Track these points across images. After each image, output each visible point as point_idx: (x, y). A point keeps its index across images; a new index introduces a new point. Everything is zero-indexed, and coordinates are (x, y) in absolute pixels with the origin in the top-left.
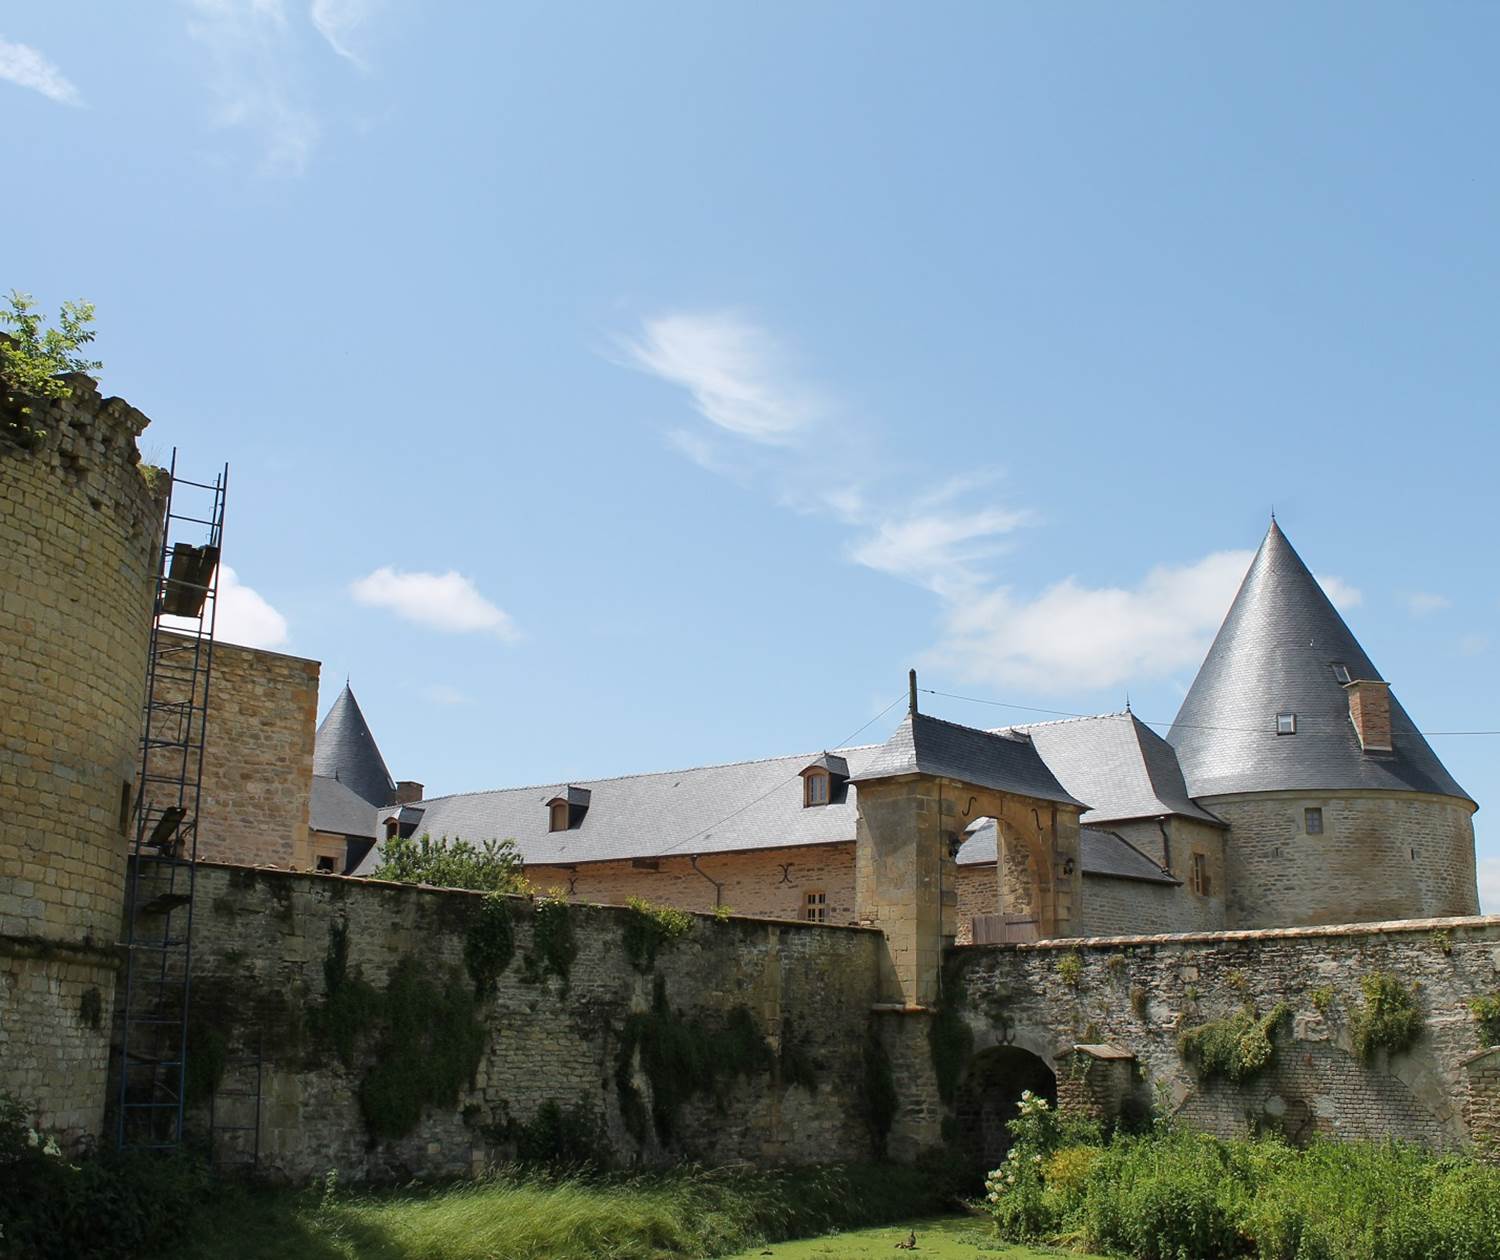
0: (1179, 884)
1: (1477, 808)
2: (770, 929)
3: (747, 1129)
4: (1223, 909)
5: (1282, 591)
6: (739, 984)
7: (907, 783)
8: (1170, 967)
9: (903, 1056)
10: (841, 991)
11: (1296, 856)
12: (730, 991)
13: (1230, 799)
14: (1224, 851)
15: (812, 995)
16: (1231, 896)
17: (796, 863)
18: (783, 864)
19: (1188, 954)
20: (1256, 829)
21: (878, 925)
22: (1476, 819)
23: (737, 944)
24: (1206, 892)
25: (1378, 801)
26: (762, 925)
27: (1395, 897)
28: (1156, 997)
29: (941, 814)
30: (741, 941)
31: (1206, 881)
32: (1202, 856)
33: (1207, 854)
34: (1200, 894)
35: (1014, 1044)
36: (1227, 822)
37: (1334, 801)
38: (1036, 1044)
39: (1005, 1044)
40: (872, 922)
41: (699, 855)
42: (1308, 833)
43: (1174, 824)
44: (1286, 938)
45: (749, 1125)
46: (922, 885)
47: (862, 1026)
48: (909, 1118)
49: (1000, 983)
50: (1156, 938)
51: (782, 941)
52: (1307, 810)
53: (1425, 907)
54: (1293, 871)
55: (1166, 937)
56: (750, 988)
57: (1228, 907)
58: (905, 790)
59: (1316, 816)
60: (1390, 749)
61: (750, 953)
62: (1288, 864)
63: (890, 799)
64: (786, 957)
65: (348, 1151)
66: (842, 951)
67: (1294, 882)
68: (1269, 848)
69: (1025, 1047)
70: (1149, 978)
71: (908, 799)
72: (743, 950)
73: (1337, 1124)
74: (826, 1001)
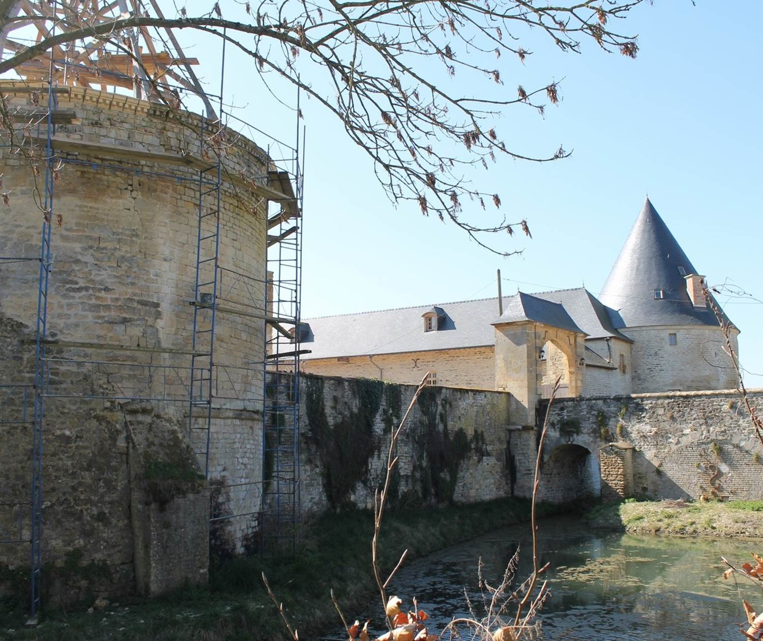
0: (616, 369)
1: (740, 332)
2: (470, 392)
3: (465, 484)
4: (630, 380)
5: (654, 231)
6: (460, 418)
7: (521, 325)
8: (651, 408)
9: (522, 449)
10: (495, 420)
11: (665, 355)
12: (456, 422)
13: (635, 329)
14: (631, 353)
15: (485, 423)
16: (634, 374)
17: (421, 358)
18: (415, 359)
19: (660, 402)
20: (647, 343)
21: (507, 390)
22: (739, 337)
23: (458, 400)
24: (624, 372)
25: (701, 330)
26: (467, 391)
27: (708, 374)
28: (644, 421)
29: (536, 338)
30: (460, 399)
31: (624, 367)
32: (622, 355)
33: (625, 354)
34: (622, 373)
35: (574, 443)
36: (633, 339)
37: (683, 330)
38: (585, 442)
39: (570, 443)
40: (504, 389)
41: (374, 355)
42: (670, 345)
43: (613, 340)
44: (706, 395)
45: (465, 482)
46: (529, 371)
47: (503, 435)
48: (526, 477)
49: (567, 416)
50: (643, 395)
51: (474, 398)
52: (670, 334)
53: (721, 378)
54: (663, 362)
55: (648, 395)
56: (463, 420)
57: (633, 379)
58: (520, 328)
59: (673, 336)
60: (705, 306)
61: (463, 404)
62: (661, 359)
63: (513, 332)
64: (476, 406)
65: (322, 500)
66: (495, 402)
67: (664, 367)
68: (653, 352)
69: (579, 444)
70: (641, 413)
71: (522, 333)
72: (460, 403)
73: (730, 475)
74: (490, 425)
